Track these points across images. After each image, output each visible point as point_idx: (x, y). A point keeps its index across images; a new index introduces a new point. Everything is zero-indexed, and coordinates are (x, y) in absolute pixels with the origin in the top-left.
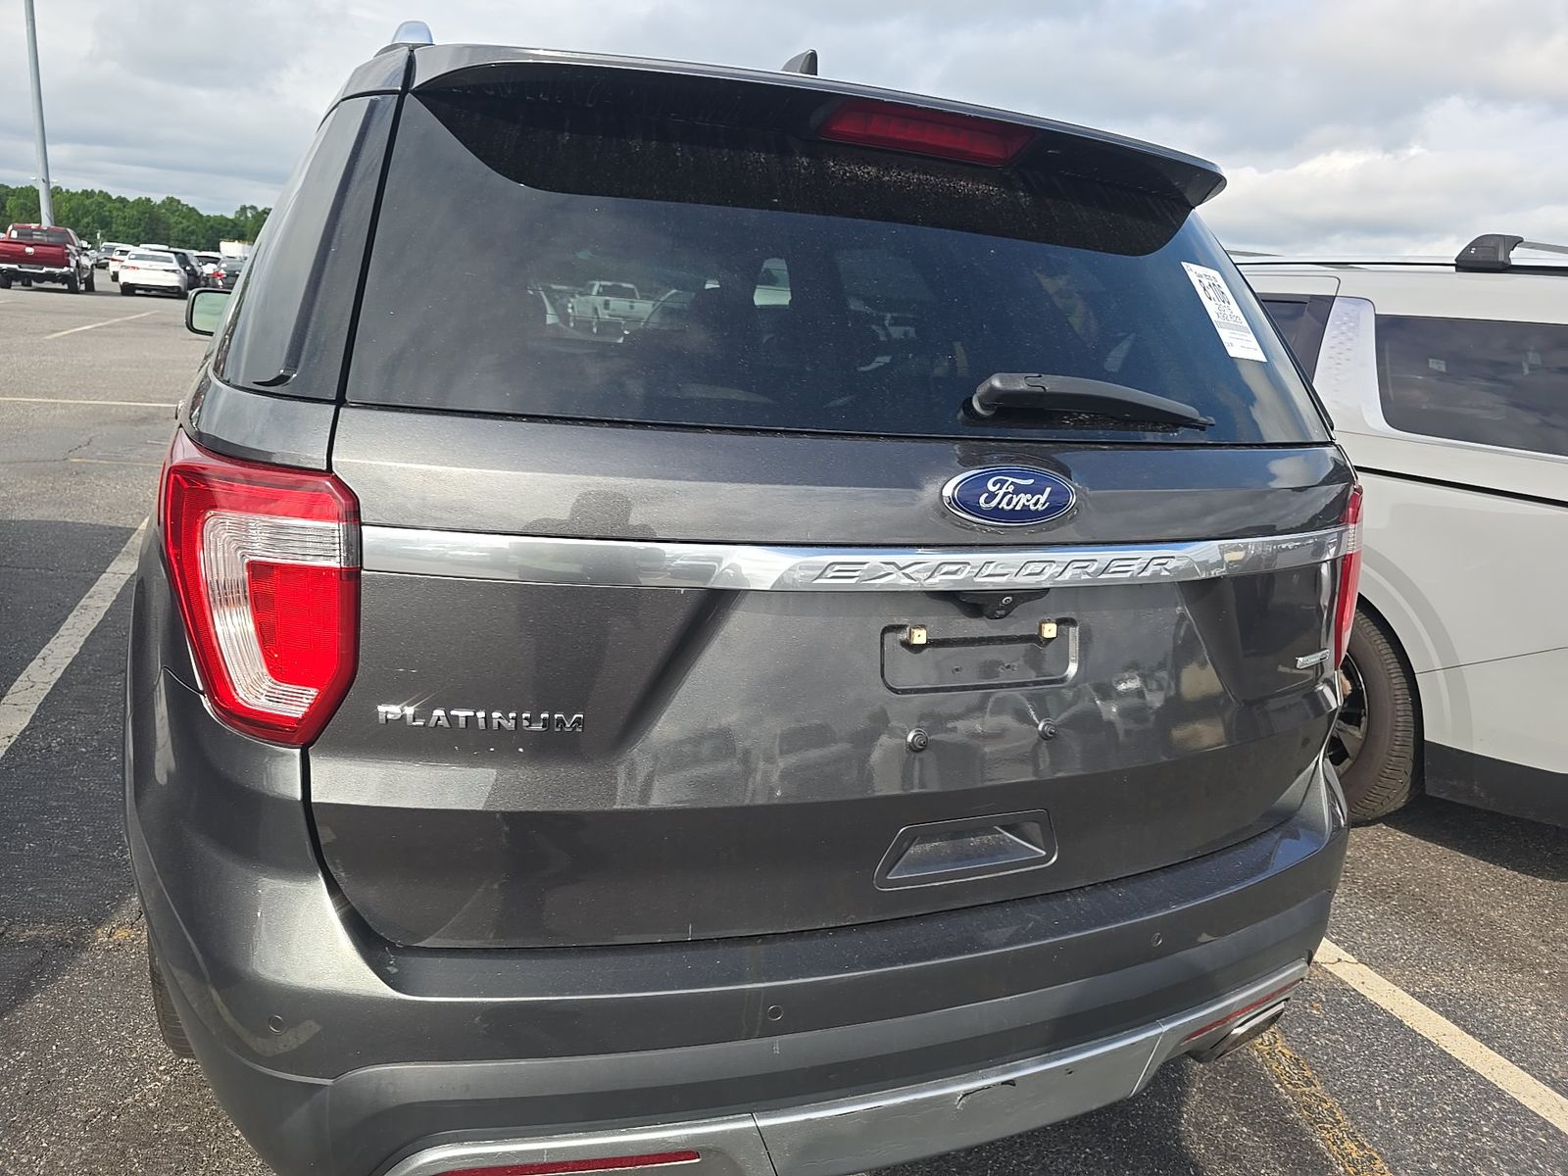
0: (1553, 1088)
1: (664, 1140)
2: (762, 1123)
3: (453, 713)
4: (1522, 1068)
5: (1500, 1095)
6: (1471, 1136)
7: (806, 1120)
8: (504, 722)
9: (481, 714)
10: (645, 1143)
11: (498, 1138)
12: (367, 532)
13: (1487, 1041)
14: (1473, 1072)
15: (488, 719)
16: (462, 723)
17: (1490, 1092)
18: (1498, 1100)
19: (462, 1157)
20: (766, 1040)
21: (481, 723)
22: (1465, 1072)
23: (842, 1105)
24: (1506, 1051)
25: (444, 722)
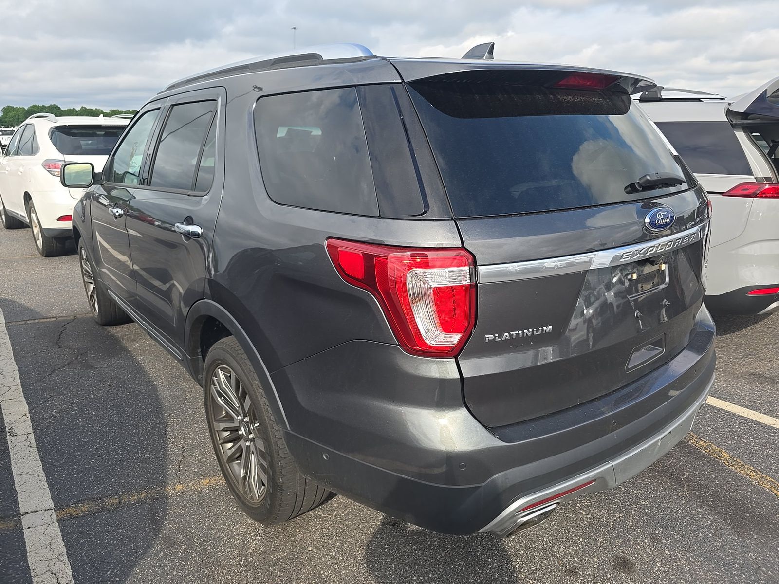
0: (747, 408)
1: (589, 477)
2: (614, 464)
3: (511, 333)
4: (734, 404)
5: (734, 414)
6: (734, 430)
7: (625, 460)
8: (528, 333)
9: (520, 332)
10: (584, 479)
11: (540, 490)
12: (482, 270)
13: (719, 398)
14: (721, 409)
15: (523, 333)
16: (514, 336)
17: (731, 415)
18: (734, 416)
19: (532, 500)
20: (612, 433)
21: (521, 334)
22: (720, 410)
23: (631, 452)
24: (725, 399)
25: (508, 337)
